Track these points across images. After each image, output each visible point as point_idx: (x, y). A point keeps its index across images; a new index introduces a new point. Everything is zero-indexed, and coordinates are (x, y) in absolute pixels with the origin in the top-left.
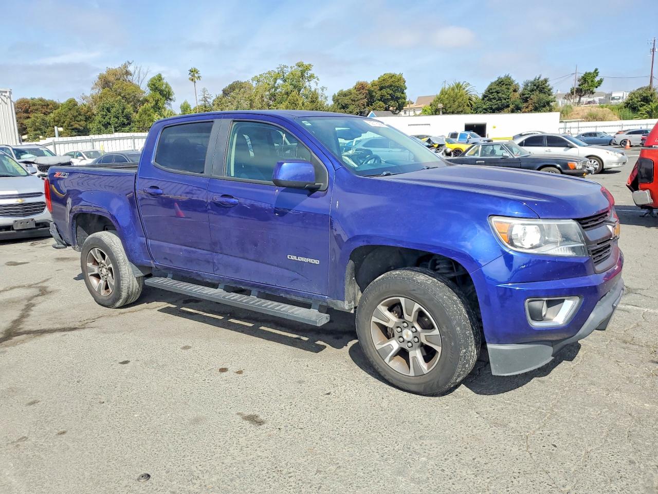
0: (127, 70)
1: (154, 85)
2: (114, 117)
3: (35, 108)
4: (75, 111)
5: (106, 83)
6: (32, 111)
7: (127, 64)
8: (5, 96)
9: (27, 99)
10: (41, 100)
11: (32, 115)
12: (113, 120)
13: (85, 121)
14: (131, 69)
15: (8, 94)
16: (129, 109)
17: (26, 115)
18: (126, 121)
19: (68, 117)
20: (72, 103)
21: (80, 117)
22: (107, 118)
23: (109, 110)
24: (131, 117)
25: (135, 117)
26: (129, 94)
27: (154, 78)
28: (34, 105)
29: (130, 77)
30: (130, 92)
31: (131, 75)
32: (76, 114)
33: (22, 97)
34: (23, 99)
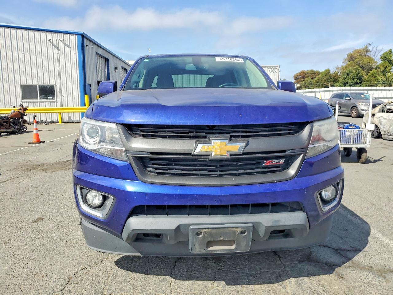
0: (367, 49)
1: (385, 57)
2: (351, 79)
3: (308, 75)
4: (328, 76)
5: (352, 58)
6: (306, 77)
7: (368, 45)
8: (276, 69)
9: (305, 71)
10: (312, 71)
11: (305, 79)
12: (350, 81)
13: (333, 82)
14: (370, 48)
15: (278, 68)
16: (363, 73)
17: (302, 79)
18: (358, 81)
19: (324, 79)
20: (327, 71)
21: (331, 79)
22: (346, 80)
23: (348, 75)
24: (363, 78)
25: (365, 78)
26: (365, 64)
27: (386, 53)
28: (308, 74)
29: (369, 54)
30: (366, 62)
31: (370, 51)
32: (328, 77)
33: (302, 70)
34: (303, 70)
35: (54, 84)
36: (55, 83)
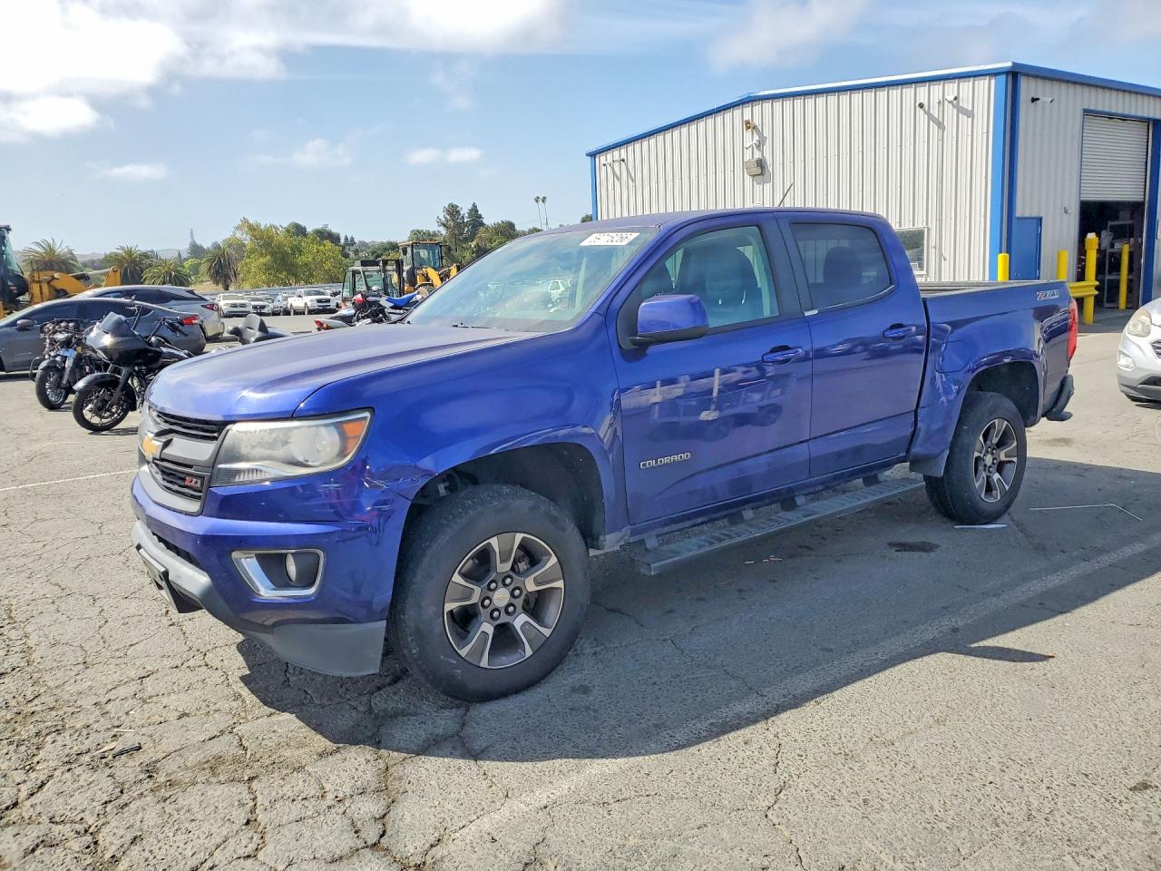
35: (925, 225)
36: (927, 224)
